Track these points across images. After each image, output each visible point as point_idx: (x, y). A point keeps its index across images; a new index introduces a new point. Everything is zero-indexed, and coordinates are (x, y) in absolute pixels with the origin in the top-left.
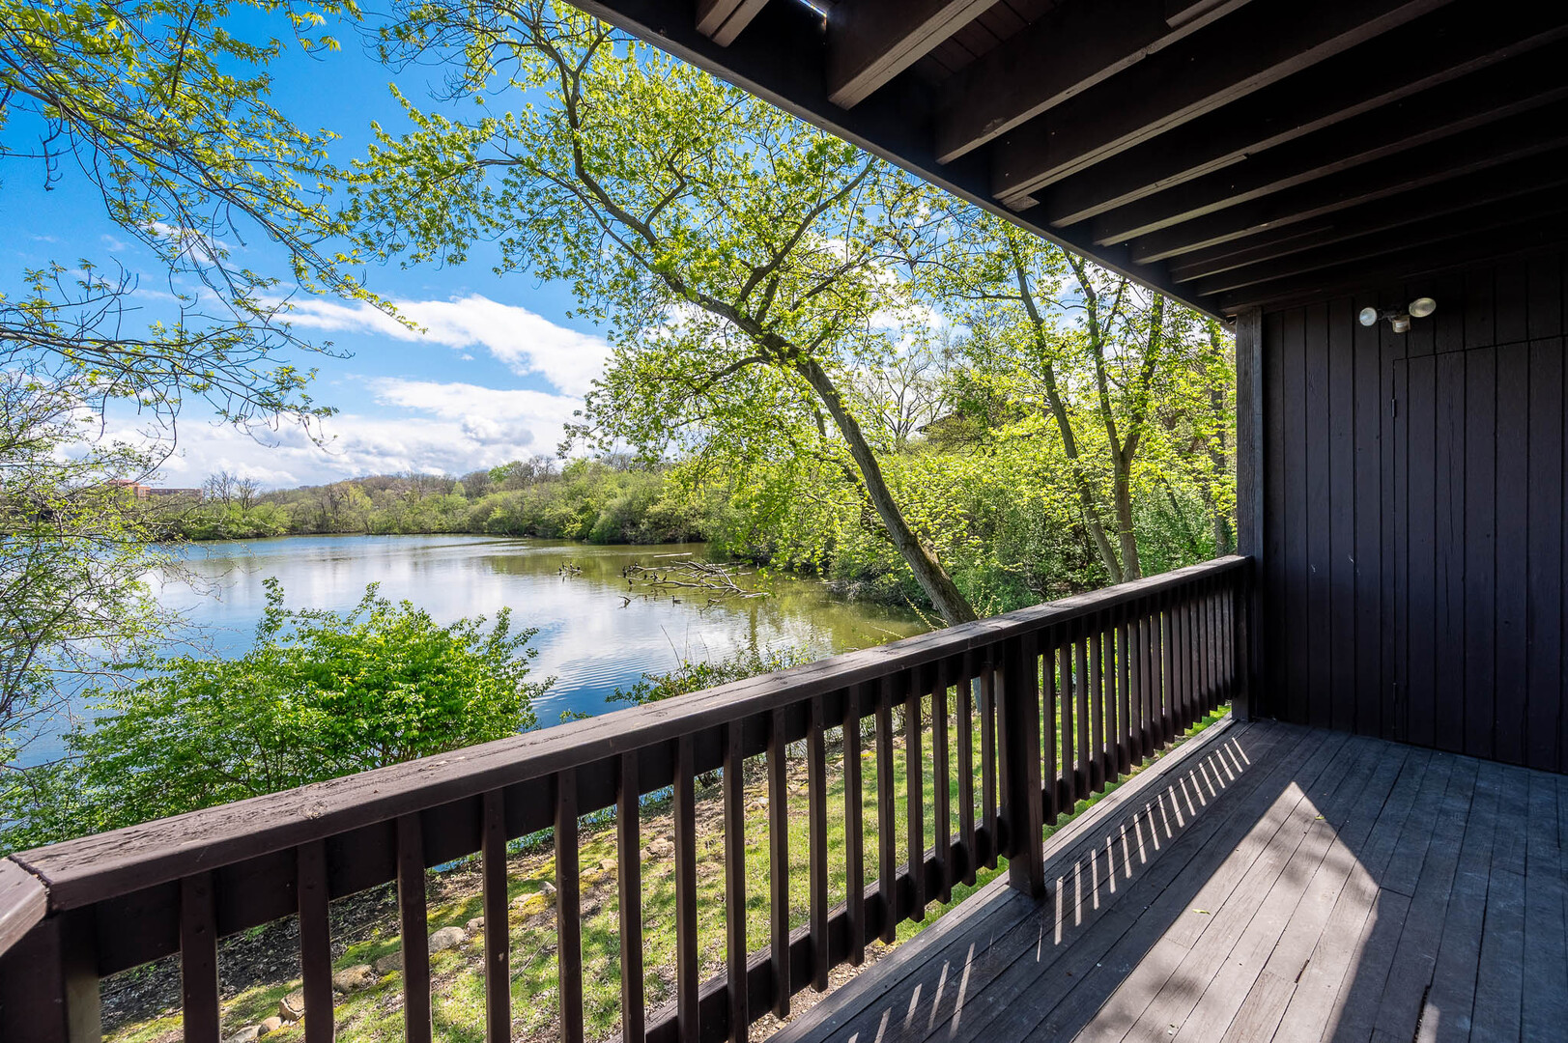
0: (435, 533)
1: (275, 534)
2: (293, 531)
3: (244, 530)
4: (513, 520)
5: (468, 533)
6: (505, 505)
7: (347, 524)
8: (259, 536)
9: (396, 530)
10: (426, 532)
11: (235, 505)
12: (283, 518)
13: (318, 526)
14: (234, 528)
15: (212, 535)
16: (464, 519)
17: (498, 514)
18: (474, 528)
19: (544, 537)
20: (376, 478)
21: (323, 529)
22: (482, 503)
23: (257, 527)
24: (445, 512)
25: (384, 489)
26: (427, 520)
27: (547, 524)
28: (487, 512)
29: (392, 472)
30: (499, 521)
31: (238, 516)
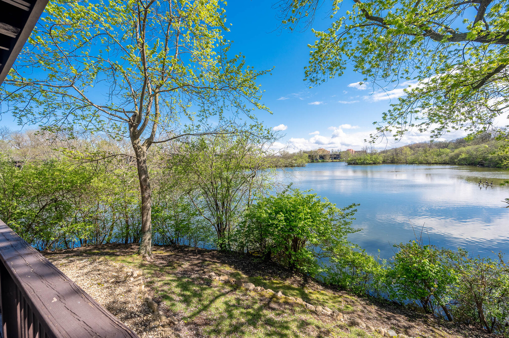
0: (433, 164)
1: (379, 163)
2: (384, 162)
3: (371, 162)
4: (471, 158)
5: (448, 164)
6: (468, 152)
7: (401, 160)
8: (374, 163)
9: (417, 162)
10: (429, 163)
11: (368, 155)
12: (381, 159)
13: (392, 161)
14: (368, 161)
15: (362, 164)
16: (447, 159)
17: (463, 156)
18: (452, 162)
19: (488, 167)
20: (416, 144)
21: (393, 162)
22: (457, 151)
23: (374, 161)
24: (438, 155)
25: (419, 148)
26: (430, 160)
27: (491, 160)
28: (458, 155)
29: (423, 141)
30: (464, 159)
31: (369, 158)
